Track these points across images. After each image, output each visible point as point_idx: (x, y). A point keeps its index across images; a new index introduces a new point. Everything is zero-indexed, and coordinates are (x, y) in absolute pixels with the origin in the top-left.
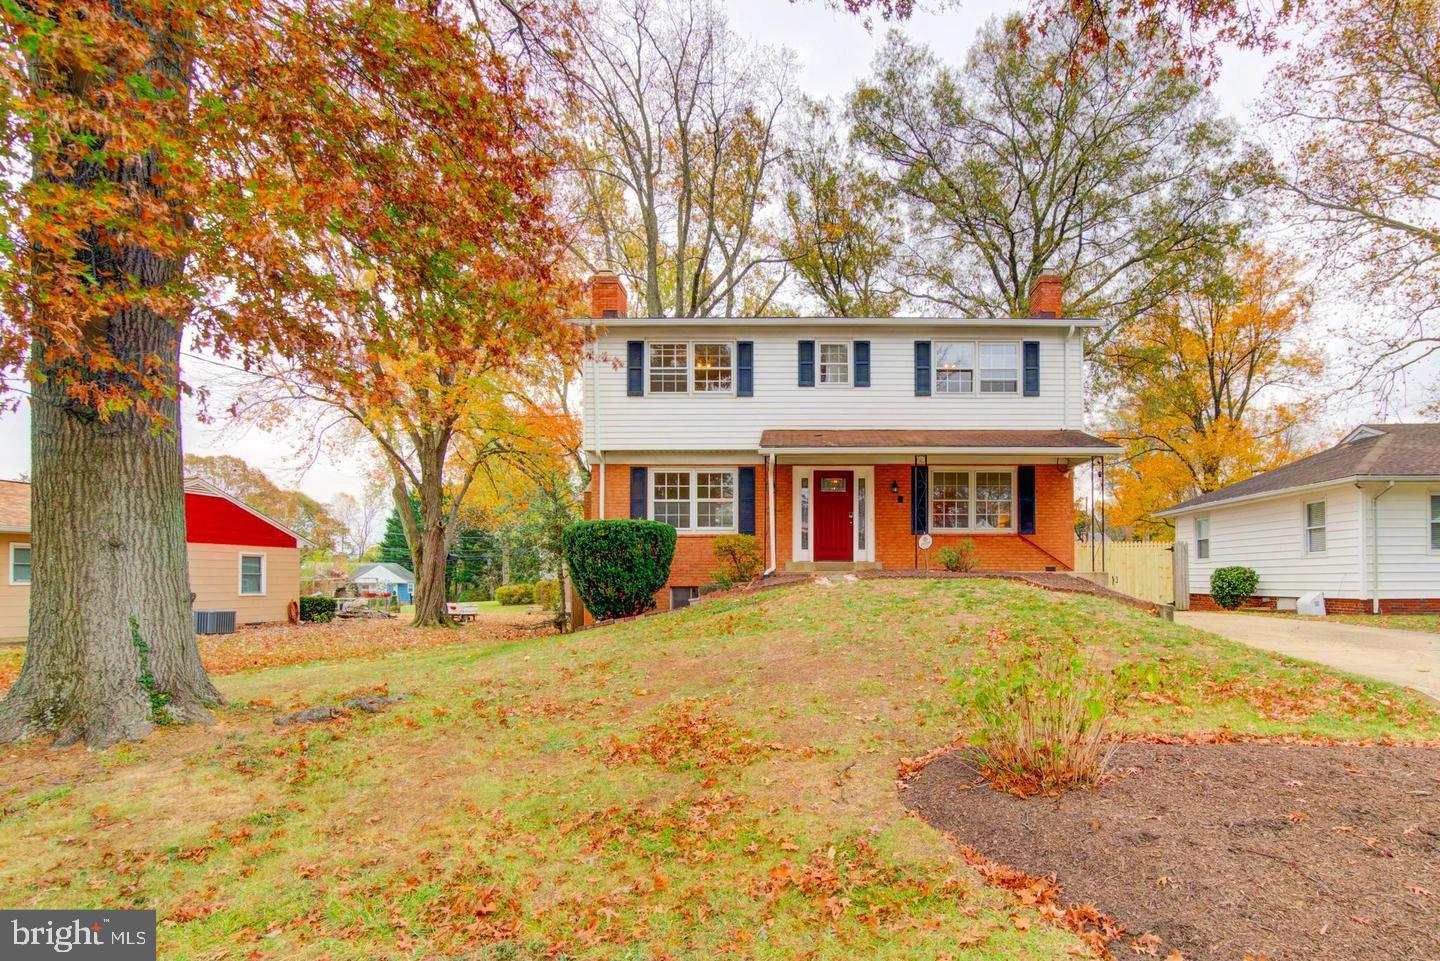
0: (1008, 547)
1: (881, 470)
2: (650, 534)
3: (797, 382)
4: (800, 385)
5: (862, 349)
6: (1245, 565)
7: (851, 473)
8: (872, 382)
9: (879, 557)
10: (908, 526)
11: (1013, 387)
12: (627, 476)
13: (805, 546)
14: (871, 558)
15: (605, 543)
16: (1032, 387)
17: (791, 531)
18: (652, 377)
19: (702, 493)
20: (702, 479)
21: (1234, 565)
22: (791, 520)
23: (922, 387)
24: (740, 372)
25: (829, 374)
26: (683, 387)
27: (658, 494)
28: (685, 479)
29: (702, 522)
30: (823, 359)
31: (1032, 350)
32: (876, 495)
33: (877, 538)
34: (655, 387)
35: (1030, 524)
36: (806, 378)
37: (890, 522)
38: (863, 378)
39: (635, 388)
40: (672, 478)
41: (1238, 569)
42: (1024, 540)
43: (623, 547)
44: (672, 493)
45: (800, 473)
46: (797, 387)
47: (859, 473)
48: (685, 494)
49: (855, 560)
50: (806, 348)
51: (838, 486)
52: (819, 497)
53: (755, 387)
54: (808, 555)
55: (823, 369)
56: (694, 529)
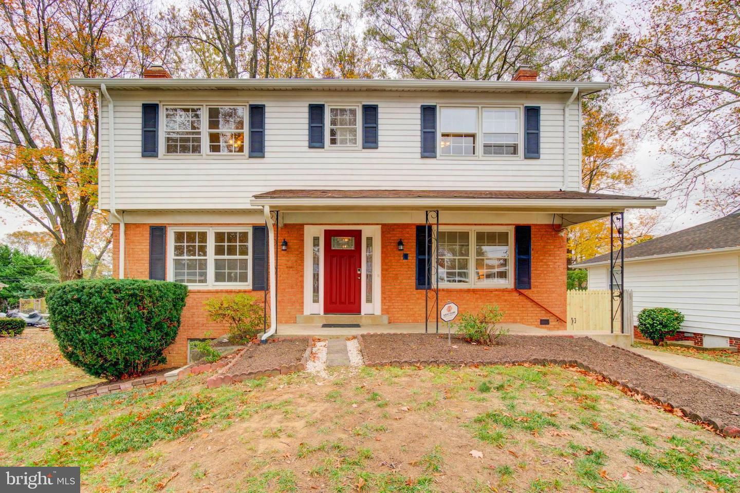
0: (506, 301)
1: (387, 229)
2: (132, 295)
3: (307, 144)
4: (310, 147)
5: (370, 112)
6: (672, 307)
7: (360, 232)
8: (380, 144)
9: (385, 311)
10: (413, 281)
11: (514, 150)
12: (147, 234)
13: (316, 301)
14: (378, 311)
15: (76, 307)
16: (533, 149)
17: (302, 287)
18: (168, 139)
19: (219, 251)
20: (220, 237)
21: (663, 306)
22: (302, 276)
23: (428, 149)
24: (252, 134)
25: (338, 137)
26: (196, 149)
27: (179, 250)
28: (203, 236)
29: (219, 277)
30: (333, 123)
31: (532, 114)
32: (382, 252)
33: (383, 293)
34: (171, 149)
35: (526, 279)
36: (316, 139)
37: (396, 278)
38: (371, 139)
39: (149, 148)
40: (191, 237)
41: (666, 310)
42: (521, 294)
43: (99, 312)
44: (191, 251)
45: (312, 232)
46: (307, 149)
47: (367, 231)
48: (203, 250)
49: (363, 313)
50: (316, 112)
51: (347, 243)
52: (329, 253)
53: (267, 149)
54: (319, 308)
55: (333, 133)
56: (211, 284)
